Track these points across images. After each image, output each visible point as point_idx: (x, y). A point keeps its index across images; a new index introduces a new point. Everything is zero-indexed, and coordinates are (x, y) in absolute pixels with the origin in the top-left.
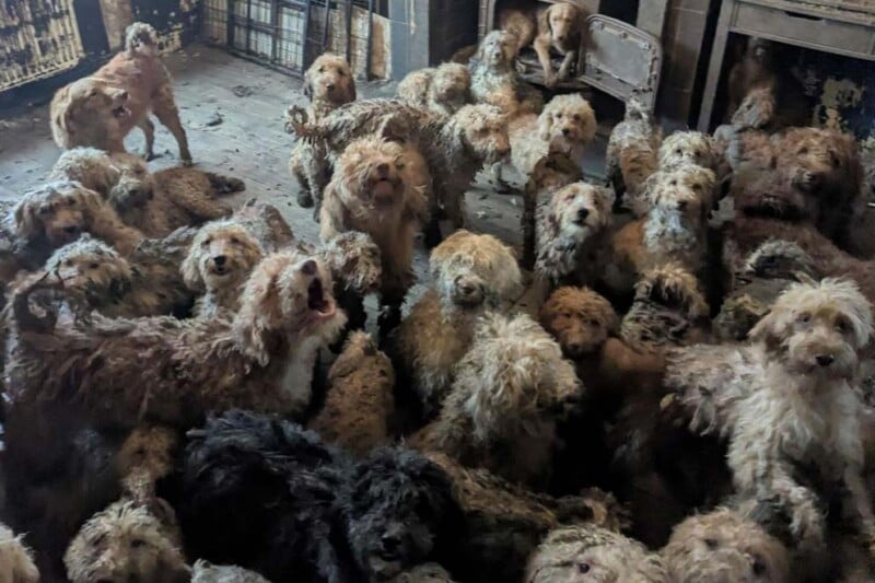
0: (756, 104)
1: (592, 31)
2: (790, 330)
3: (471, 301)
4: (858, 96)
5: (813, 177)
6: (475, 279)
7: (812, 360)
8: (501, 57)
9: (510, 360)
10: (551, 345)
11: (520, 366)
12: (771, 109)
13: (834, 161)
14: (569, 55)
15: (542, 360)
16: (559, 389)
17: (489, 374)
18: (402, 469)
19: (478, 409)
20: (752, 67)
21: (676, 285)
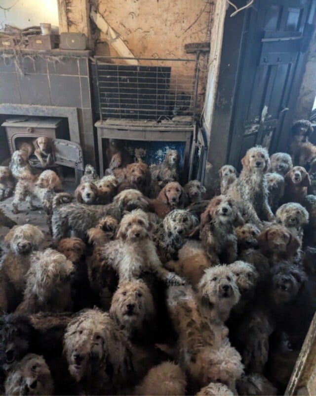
0: (115, 160)
1: (55, 145)
2: (127, 230)
3: (26, 251)
4: (145, 153)
5: (138, 178)
6: (26, 242)
7: (134, 236)
8: (21, 161)
9: (46, 266)
10: (61, 256)
11: (50, 268)
12: (120, 160)
13: (142, 172)
14: (49, 155)
15: (59, 263)
16: (67, 270)
17: (39, 275)
18: (8, 323)
19: (38, 290)
20: (112, 149)
21: (111, 224)
